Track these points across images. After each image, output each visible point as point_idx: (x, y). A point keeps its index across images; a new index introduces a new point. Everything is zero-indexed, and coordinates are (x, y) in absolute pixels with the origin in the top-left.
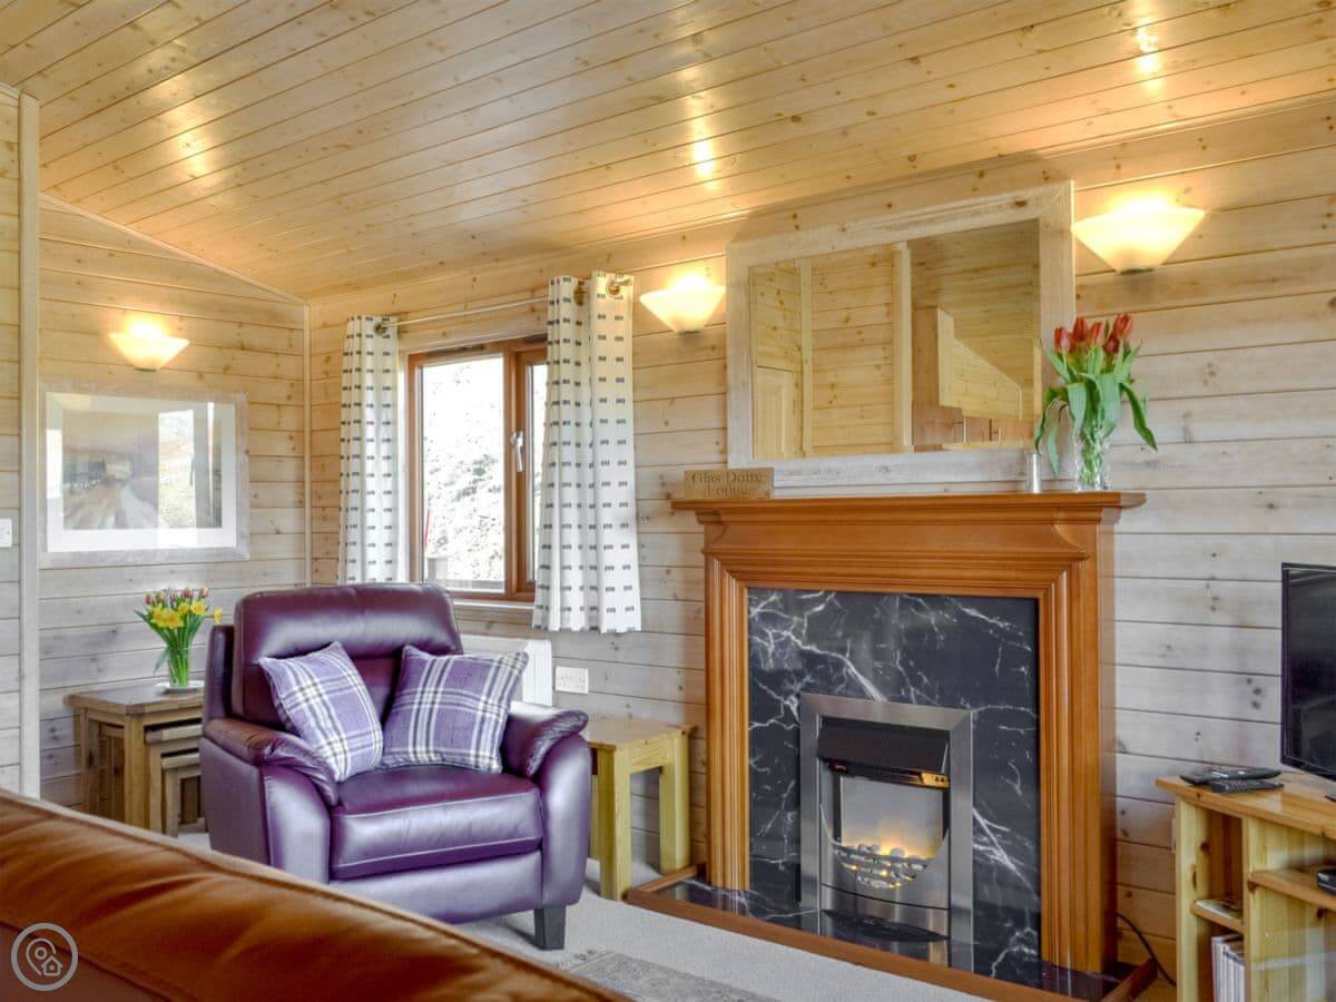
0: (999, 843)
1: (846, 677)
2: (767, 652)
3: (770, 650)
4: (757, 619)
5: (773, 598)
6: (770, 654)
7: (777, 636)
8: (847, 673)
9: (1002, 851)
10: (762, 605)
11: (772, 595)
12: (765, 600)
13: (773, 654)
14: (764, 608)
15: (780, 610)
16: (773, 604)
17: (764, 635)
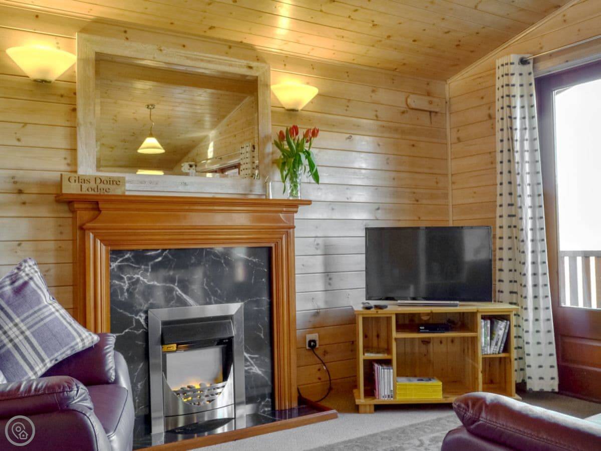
0: (255, 363)
1: (175, 297)
2: (123, 289)
3: (125, 288)
4: (116, 270)
5: (127, 256)
6: (125, 290)
7: (129, 279)
8: (176, 294)
9: (256, 367)
10: (119, 261)
11: (127, 254)
12: (121, 257)
13: (128, 290)
14: (120, 262)
15: (132, 263)
16: (128, 260)
17: (121, 279)
